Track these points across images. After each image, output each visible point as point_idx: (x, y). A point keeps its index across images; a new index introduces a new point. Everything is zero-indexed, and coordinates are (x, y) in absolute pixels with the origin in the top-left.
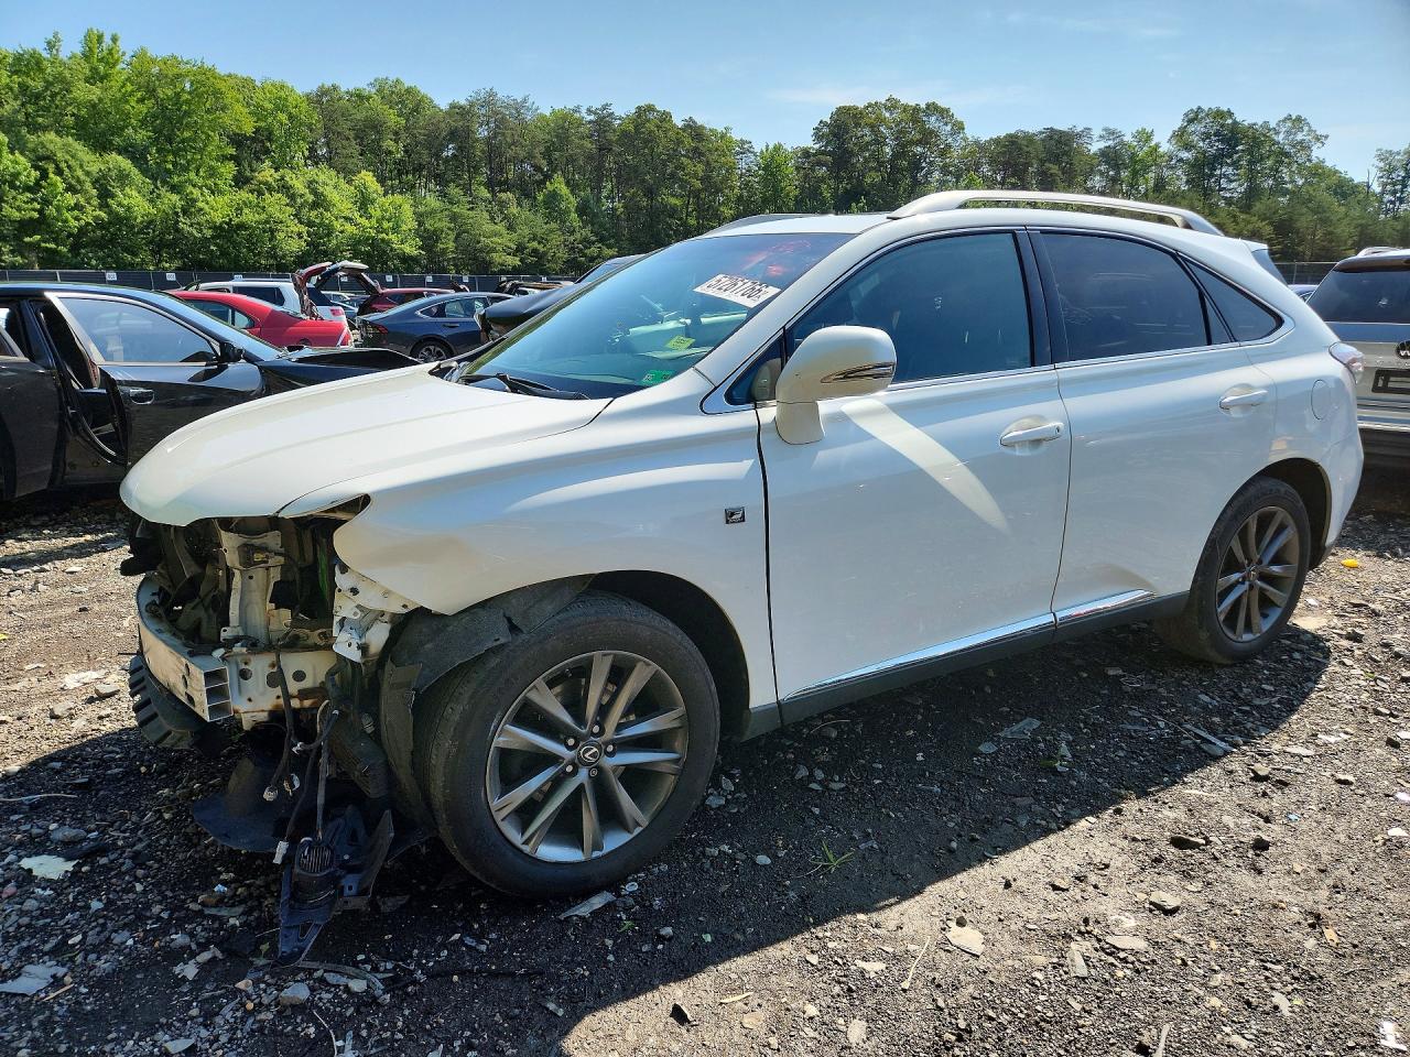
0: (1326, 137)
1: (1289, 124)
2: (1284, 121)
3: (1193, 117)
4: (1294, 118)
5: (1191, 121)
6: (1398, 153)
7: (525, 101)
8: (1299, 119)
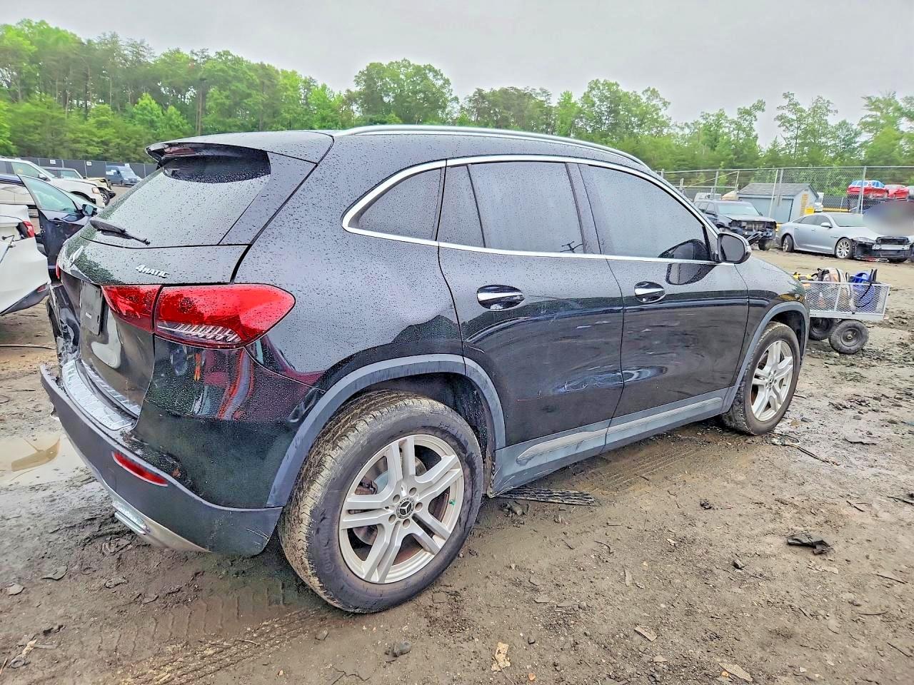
0: (669, 103)
1: (649, 93)
2: (646, 91)
3: (594, 85)
4: (651, 89)
5: (592, 89)
6: (713, 115)
7: (142, 42)
8: (654, 89)
